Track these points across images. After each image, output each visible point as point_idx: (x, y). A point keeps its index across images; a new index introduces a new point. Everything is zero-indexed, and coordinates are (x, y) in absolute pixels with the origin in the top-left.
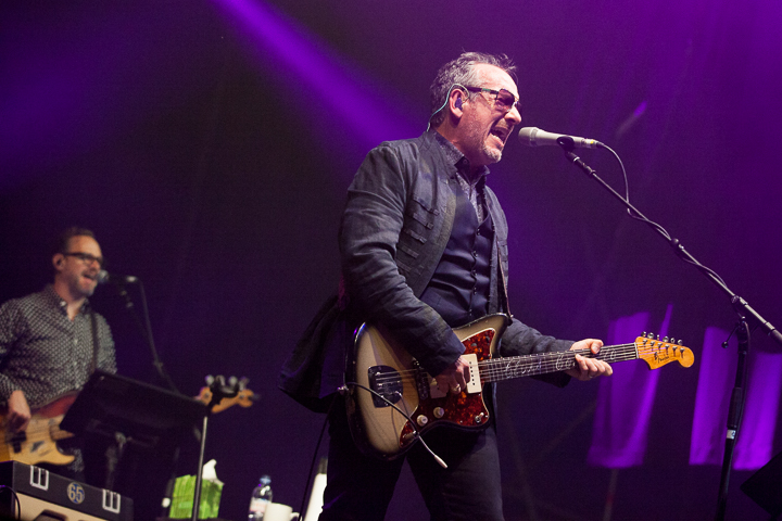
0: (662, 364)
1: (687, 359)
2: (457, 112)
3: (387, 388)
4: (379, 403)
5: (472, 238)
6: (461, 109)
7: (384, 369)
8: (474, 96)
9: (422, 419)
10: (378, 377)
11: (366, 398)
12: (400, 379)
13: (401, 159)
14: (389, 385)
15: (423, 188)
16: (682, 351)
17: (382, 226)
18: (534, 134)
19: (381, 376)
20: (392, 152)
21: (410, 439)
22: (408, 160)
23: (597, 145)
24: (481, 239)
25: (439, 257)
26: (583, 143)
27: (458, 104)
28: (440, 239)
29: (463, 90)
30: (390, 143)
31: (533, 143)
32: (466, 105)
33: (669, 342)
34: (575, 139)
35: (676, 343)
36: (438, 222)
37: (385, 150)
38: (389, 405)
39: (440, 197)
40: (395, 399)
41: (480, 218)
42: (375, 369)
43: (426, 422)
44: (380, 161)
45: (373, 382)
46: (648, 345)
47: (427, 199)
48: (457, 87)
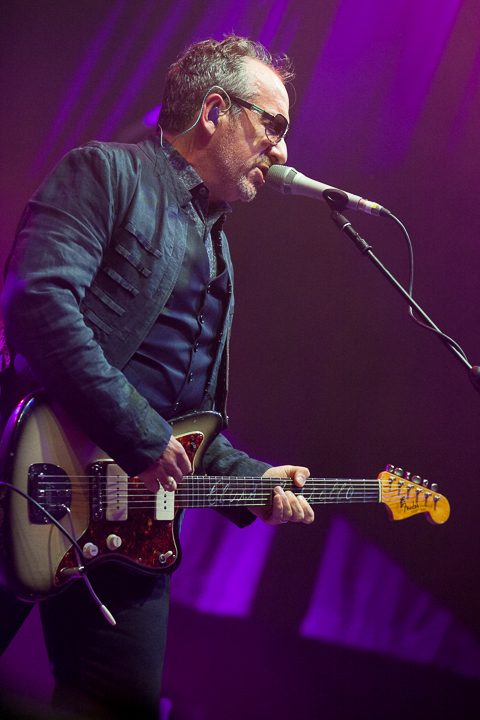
0: (409, 514)
1: (441, 513)
2: (209, 125)
3: (49, 498)
4: (36, 517)
6: (216, 123)
7: (51, 469)
8: (236, 110)
9: (90, 547)
10: (41, 479)
11: (21, 506)
12: (69, 487)
13: (114, 169)
14: (54, 493)
15: (143, 216)
16: (436, 500)
17: (68, 258)
18: (291, 177)
19: (45, 480)
20: (104, 157)
21: (69, 576)
22: (125, 174)
23: (382, 213)
24: (211, 301)
25: (153, 318)
26: (361, 205)
27: (213, 117)
28: (158, 293)
29: (224, 97)
30: (102, 145)
31: (287, 189)
32: (224, 118)
33: (421, 484)
34: (352, 197)
35: (429, 487)
36: (159, 269)
37: (94, 154)
38: (51, 521)
39: (165, 232)
40: (60, 514)
41: (213, 271)
42: (38, 467)
43: (95, 554)
44: (85, 168)
45: (33, 485)
46: (395, 485)
47: (147, 232)
48: (216, 91)
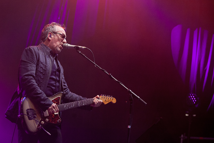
2: (50, 38)
3: (32, 115)
4: (30, 119)
5: (55, 72)
6: (51, 38)
7: (30, 109)
8: (55, 34)
9: (43, 122)
10: (29, 112)
11: (26, 117)
12: (35, 112)
13: (34, 51)
15: (42, 59)
17: (29, 70)
18: (67, 45)
19: (30, 112)
20: (32, 48)
22: (36, 51)
23: (86, 48)
24: (57, 73)
25: (49, 78)
26: (82, 48)
27: (50, 36)
28: (49, 73)
29: (52, 33)
30: (31, 46)
31: (67, 48)
32: (52, 36)
34: (79, 46)
36: (48, 68)
37: (30, 48)
38: (33, 119)
39: (47, 61)
40: (35, 117)
41: (56, 67)
42: (28, 109)
44: (28, 51)
45: (28, 113)
48: (50, 32)
